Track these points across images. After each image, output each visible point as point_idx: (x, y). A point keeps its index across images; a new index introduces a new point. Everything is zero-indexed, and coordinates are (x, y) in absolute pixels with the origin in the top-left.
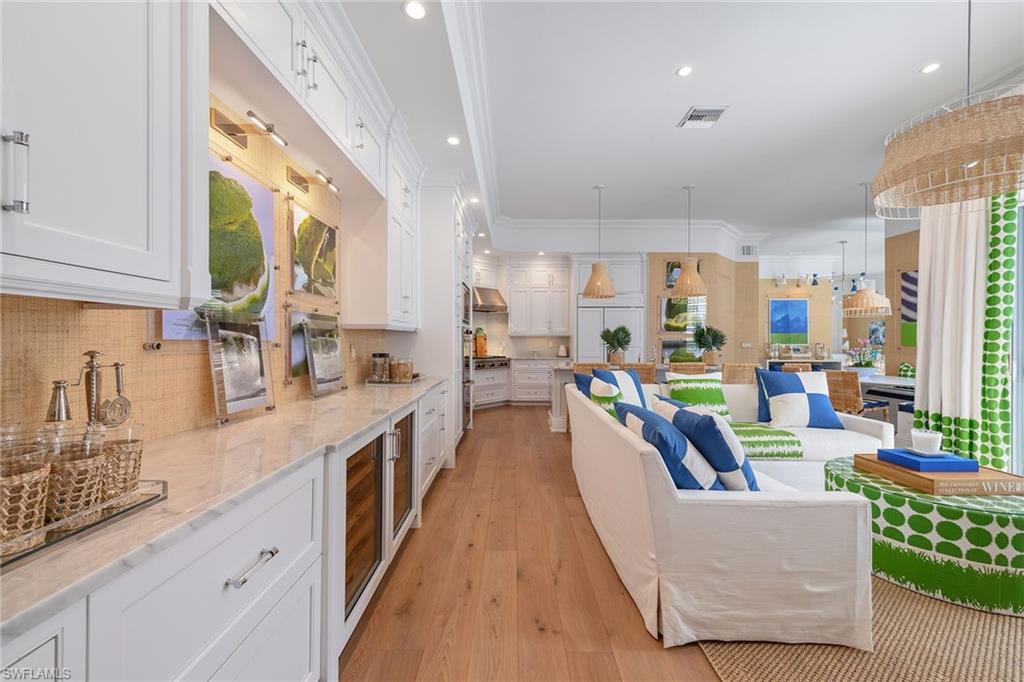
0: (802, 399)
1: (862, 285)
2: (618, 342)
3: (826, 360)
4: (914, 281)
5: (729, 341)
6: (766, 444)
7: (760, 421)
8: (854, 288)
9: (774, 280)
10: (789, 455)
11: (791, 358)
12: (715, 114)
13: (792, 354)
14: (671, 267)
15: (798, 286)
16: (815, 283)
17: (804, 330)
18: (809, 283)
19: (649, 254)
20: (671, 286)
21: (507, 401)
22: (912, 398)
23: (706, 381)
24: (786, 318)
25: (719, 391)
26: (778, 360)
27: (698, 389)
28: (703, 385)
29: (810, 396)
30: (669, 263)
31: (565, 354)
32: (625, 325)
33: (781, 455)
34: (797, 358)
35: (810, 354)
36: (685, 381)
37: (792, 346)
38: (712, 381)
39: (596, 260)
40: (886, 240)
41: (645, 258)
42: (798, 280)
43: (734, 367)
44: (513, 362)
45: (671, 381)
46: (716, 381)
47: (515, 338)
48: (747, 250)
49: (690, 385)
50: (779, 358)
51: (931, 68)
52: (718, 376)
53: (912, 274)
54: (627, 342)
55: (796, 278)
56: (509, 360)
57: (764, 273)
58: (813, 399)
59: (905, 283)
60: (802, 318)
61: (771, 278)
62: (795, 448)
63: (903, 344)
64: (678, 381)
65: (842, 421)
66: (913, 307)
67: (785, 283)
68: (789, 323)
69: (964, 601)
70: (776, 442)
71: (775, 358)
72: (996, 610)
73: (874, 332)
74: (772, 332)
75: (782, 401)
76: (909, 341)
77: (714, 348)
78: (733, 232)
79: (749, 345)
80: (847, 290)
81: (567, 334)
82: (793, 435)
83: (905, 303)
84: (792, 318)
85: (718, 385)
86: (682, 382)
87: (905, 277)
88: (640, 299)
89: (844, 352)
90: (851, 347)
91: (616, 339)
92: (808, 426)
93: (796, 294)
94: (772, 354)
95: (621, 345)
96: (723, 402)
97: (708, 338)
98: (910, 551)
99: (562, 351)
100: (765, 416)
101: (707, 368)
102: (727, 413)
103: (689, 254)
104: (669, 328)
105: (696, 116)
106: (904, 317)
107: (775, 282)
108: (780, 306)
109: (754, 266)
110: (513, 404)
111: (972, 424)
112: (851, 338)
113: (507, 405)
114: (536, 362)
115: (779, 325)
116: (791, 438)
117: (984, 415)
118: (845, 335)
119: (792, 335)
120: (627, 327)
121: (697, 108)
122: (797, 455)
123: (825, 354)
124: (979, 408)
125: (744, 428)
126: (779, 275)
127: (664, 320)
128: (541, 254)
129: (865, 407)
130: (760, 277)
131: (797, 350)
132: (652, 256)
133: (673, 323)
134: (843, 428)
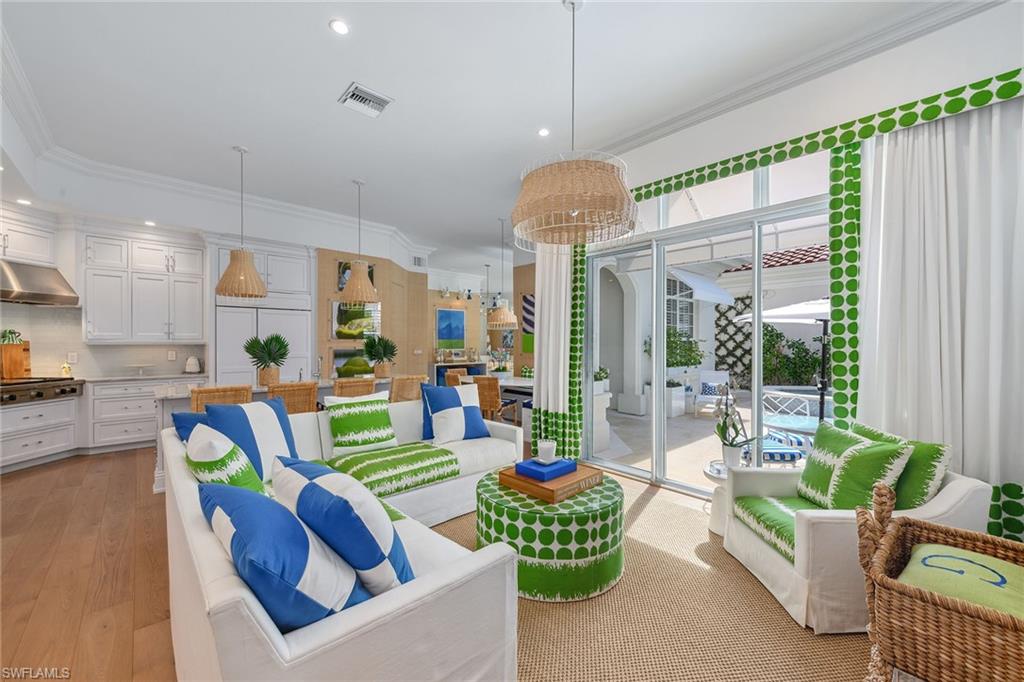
0: (459, 411)
1: (499, 303)
2: (269, 355)
3: (476, 363)
4: (532, 305)
5: (399, 351)
6: (427, 469)
7: (424, 439)
8: (495, 305)
9: (440, 292)
10: (448, 476)
11: (452, 361)
12: (380, 103)
13: (454, 358)
14: (344, 267)
15: (458, 298)
16: (469, 298)
17: (462, 337)
18: (466, 297)
19: (318, 250)
20: (341, 289)
21: (78, 449)
22: (531, 394)
23: (371, 403)
24: (449, 326)
25: (385, 414)
26: (443, 364)
27: (362, 414)
28: (368, 409)
29: (464, 408)
30: (340, 263)
31: (196, 369)
32: (279, 333)
33: (441, 478)
34: (457, 361)
35: (466, 358)
36: (348, 406)
37: (453, 351)
38: (377, 402)
39: (237, 245)
40: (515, 268)
41: (313, 254)
42: (458, 294)
43: (403, 380)
44: (89, 387)
45: (331, 407)
46: (382, 402)
47: (98, 348)
48: (418, 261)
49: (353, 410)
50: (444, 362)
51: (544, 133)
52: (384, 395)
53: (529, 297)
54: (283, 355)
55: (456, 291)
56: (82, 383)
57: (432, 284)
58: (468, 411)
59: (526, 304)
60: (461, 327)
61: (437, 289)
62: (454, 467)
63: (524, 351)
64: (339, 407)
65: (488, 429)
66: (532, 324)
67: (448, 295)
68: (450, 330)
69: (573, 597)
70: (437, 465)
71: (441, 362)
72: (591, 596)
73: (505, 337)
74: (439, 338)
75: (444, 417)
76: (528, 348)
77: (385, 359)
78: (404, 241)
79: (420, 352)
80: (491, 305)
81: (201, 342)
82: (451, 453)
83: (525, 319)
84: (453, 326)
85: (384, 407)
86: (344, 408)
87: (525, 299)
88: (308, 301)
89: (488, 354)
90: (492, 349)
91: (268, 352)
92: (465, 439)
93: (457, 305)
94: (439, 359)
95: (274, 360)
96: (389, 424)
97: (379, 349)
98: (541, 565)
99: (192, 364)
100: (428, 434)
101: (377, 381)
102: (393, 437)
103: (360, 257)
104: (340, 335)
105: (358, 96)
106: (524, 330)
107: (441, 294)
108: (445, 315)
109: (424, 277)
110: (91, 453)
111: (564, 416)
112: (491, 343)
113: (78, 456)
114: (139, 384)
115: (445, 332)
116: (450, 457)
117: (571, 409)
118: (488, 340)
119: (454, 341)
120: (283, 335)
121: (360, 87)
122: (455, 474)
123: (476, 357)
124: (567, 405)
125: (408, 454)
126: (443, 287)
127: (336, 326)
128: (151, 224)
129: (503, 406)
130: (430, 287)
131: (457, 354)
132: (322, 253)
133: (345, 330)
134: (489, 436)
